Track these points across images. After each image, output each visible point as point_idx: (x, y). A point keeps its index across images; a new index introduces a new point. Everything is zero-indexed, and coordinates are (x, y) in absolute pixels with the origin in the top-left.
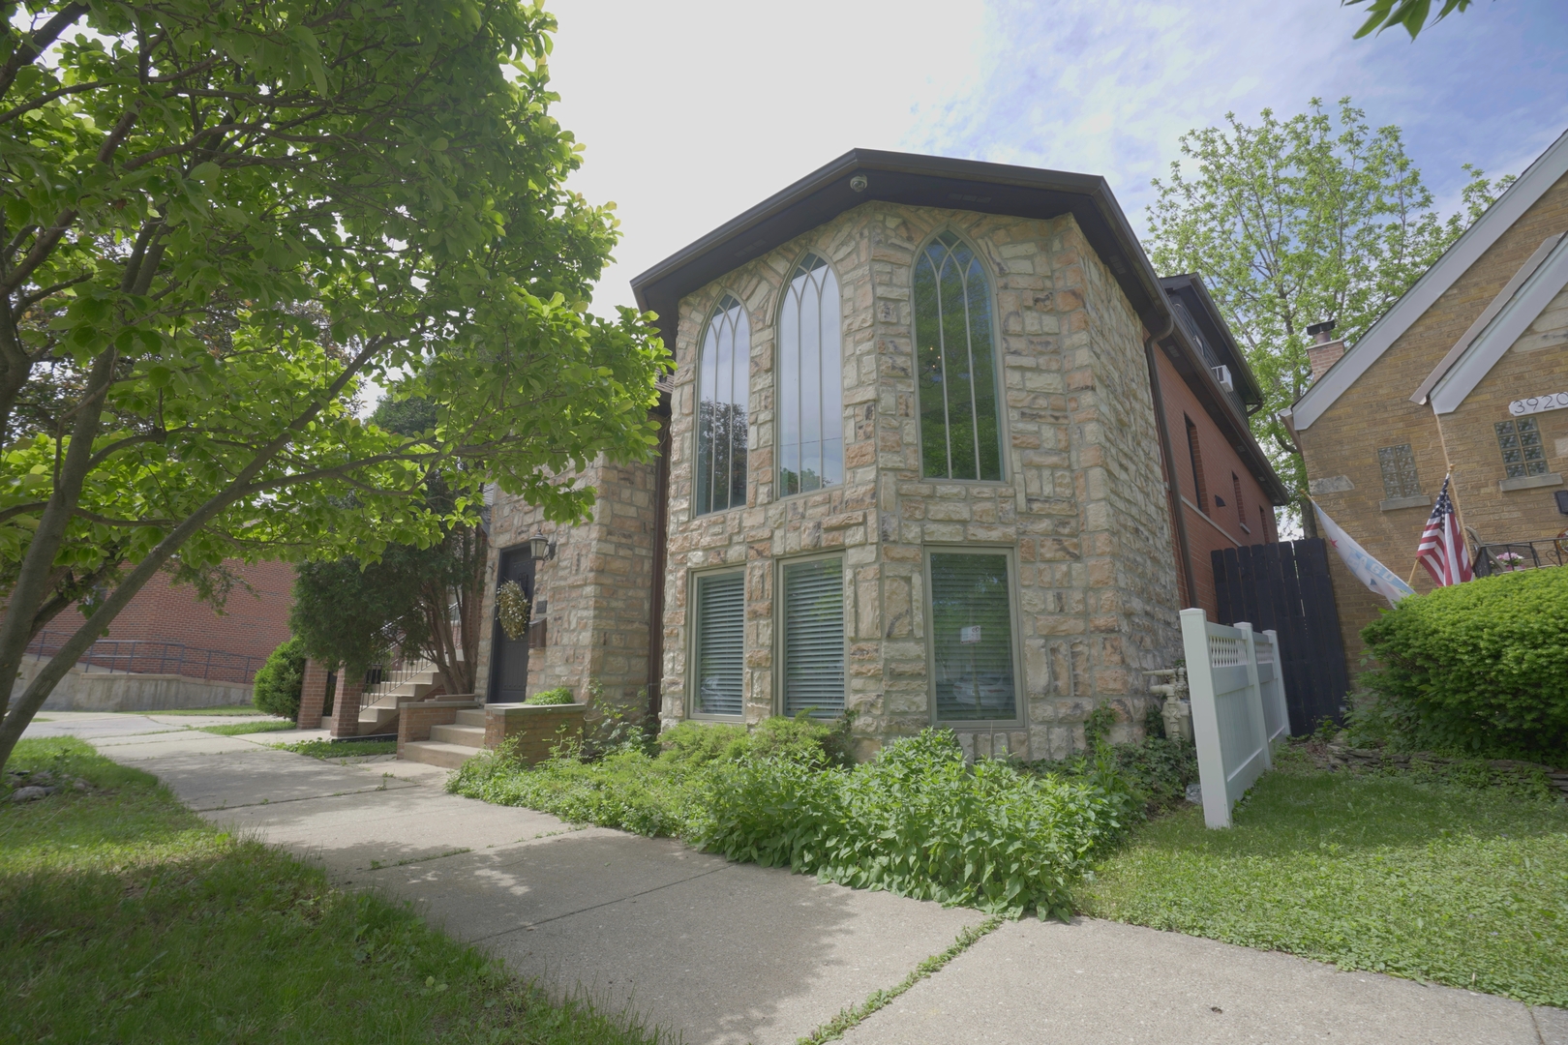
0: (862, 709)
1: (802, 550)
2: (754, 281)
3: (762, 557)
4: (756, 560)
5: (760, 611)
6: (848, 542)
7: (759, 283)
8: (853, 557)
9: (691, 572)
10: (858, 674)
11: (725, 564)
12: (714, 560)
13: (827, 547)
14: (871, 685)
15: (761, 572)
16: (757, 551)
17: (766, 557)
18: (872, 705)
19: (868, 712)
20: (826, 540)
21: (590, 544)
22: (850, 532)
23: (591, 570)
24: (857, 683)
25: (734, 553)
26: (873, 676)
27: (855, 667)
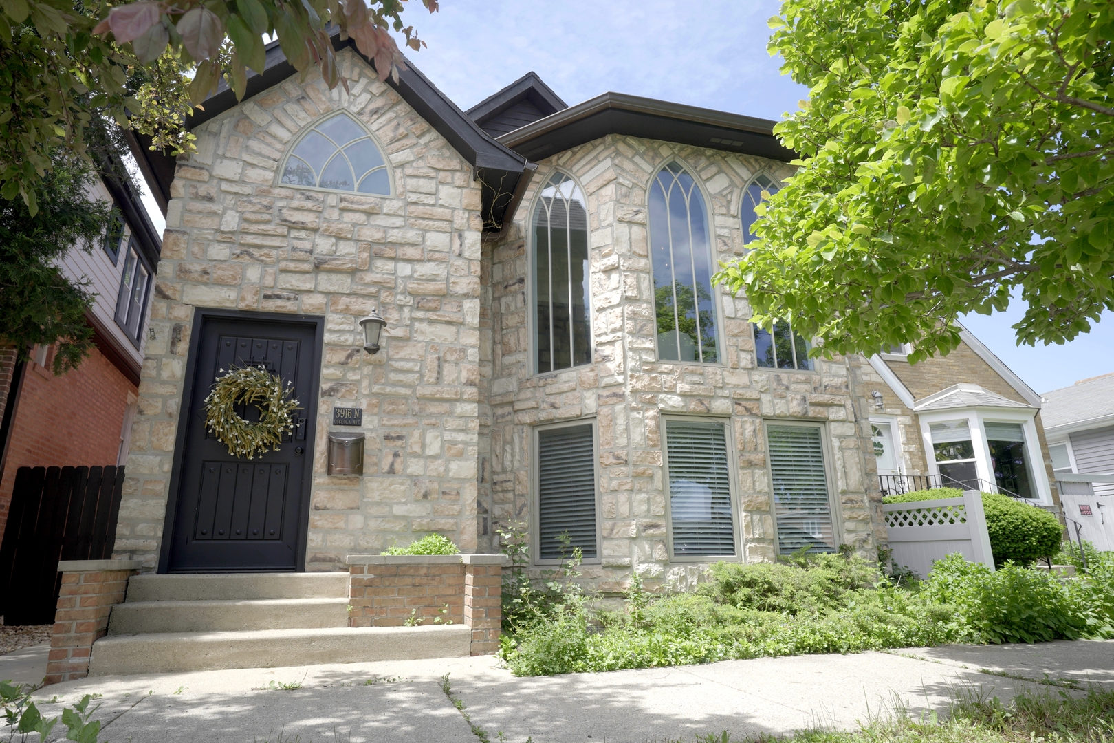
0: (857, 544)
1: (791, 416)
2: (714, 169)
3: (751, 414)
4: (744, 416)
5: (755, 461)
6: (832, 417)
7: (718, 173)
8: (835, 428)
9: (663, 413)
10: (851, 518)
11: (708, 414)
12: (693, 406)
13: (814, 418)
14: (861, 526)
15: (753, 428)
16: (746, 408)
17: (756, 415)
18: (865, 541)
19: (861, 547)
20: (812, 412)
21: (463, 350)
22: (831, 410)
23: (470, 383)
24: (850, 525)
25: (720, 406)
26: (863, 520)
27: (847, 514)
